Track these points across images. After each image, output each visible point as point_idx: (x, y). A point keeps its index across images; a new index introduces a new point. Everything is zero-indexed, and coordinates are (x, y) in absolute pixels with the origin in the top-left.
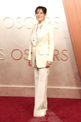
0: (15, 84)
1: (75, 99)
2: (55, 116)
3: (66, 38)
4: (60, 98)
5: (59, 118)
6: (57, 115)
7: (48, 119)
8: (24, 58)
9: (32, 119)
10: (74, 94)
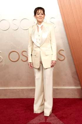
0: (13, 86)
1: (73, 99)
2: (54, 116)
3: (62, 38)
4: (59, 98)
5: (58, 118)
6: (56, 115)
7: (47, 119)
8: (22, 60)
9: (31, 121)
10: (72, 94)
